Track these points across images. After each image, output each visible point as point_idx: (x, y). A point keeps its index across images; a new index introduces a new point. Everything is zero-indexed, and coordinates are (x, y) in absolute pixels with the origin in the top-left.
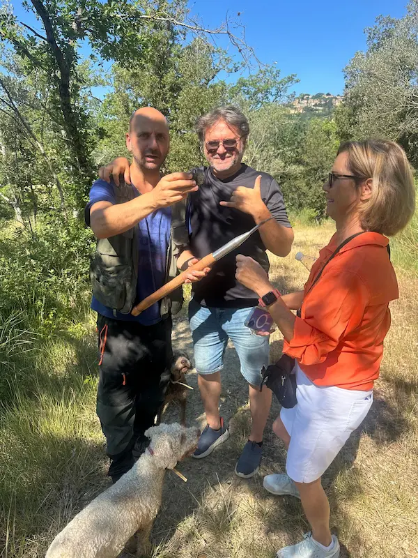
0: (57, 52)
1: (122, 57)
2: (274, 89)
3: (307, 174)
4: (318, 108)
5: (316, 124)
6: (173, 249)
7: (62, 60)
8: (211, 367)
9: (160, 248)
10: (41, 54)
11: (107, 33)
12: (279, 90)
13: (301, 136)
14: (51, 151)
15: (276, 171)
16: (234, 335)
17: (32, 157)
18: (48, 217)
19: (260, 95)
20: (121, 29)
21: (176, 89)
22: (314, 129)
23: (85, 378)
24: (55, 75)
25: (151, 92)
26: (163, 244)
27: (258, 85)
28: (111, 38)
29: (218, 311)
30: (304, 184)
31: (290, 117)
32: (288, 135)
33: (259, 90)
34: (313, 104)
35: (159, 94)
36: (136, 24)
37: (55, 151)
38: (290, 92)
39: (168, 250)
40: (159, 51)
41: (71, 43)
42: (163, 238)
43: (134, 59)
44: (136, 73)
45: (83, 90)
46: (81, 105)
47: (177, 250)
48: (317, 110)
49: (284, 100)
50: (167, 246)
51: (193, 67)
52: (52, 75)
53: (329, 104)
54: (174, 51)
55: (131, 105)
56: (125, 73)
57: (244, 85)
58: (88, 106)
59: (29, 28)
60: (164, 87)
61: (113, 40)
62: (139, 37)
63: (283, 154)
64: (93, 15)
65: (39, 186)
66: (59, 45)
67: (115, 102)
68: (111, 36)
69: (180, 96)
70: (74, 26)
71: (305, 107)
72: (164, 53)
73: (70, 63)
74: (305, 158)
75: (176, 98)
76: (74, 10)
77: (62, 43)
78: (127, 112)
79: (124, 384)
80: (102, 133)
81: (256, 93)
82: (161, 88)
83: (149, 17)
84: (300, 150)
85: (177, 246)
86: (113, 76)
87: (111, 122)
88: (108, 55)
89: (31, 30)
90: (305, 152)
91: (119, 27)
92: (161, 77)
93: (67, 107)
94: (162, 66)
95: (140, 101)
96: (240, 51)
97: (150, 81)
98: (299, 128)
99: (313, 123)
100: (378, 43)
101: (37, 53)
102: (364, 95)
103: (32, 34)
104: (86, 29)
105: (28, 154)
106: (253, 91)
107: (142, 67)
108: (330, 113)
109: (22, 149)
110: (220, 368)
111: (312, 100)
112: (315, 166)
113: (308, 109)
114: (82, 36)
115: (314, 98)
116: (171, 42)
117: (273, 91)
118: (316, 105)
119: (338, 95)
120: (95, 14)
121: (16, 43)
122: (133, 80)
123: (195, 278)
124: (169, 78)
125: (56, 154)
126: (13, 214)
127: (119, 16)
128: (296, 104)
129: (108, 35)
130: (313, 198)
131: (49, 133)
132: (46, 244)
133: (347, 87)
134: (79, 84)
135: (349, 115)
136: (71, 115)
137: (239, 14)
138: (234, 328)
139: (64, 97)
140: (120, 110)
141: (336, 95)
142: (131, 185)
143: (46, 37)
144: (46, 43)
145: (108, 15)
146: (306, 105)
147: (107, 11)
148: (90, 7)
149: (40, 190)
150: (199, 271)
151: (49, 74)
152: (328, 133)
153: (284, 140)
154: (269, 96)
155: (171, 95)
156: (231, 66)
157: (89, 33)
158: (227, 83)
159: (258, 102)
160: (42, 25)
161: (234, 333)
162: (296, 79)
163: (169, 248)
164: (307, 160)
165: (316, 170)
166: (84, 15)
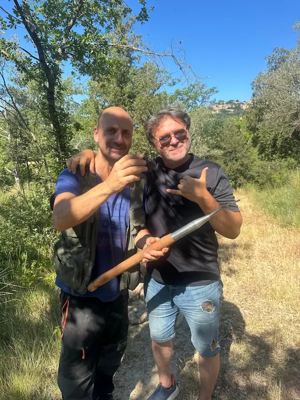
0: (46, 69)
1: (94, 73)
2: (201, 97)
3: (224, 155)
4: (230, 110)
5: (230, 121)
6: (131, 229)
7: (50, 74)
8: (164, 336)
9: (121, 229)
10: (35, 70)
11: (84, 56)
12: (204, 98)
13: (220, 129)
14: (43, 138)
15: (203, 154)
16: (186, 311)
17: (28, 143)
18: (39, 184)
19: (191, 101)
20: (93, 53)
21: (132, 97)
22: (229, 124)
23: (54, 329)
24: (44, 85)
25: (115, 98)
26: (123, 226)
27: (189, 94)
28: (87, 60)
29: (171, 287)
30: (223, 163)
31: (211, 116)
32: (210, 129)
33: (190, 98)
34: (227, 107)
35: (120, 100)
36: (105, 49)
37: (46, 138)
38: (212, 99)
39: (127, 230)
40: (120, 71)
41: (57, 62)
42: (123, 220)
43: (103, 75)
44: (104, 85)
45: (67, 97)
46: (65, 107)
47: (135, 230)
48: (229, 111)
49: (207, 105)
50: (127, 227)
51: (145, 81)
52: (42, 85)
53: (238, 107)
54: (131, 71)
55: (100, 107)
56: (96, 86)
57: (179, 94)
58: (71, 108)
59: (26, 52)
60: (124, 95)
61: (88, 61)
62: (107, 59)
63: (207, 142)
64: (73, 43)
65: (33, 163)
66: (48, 64)
67: (89, 105)
68: (87, 59)
69: (135, 101)
70: (60, 51)
71: (222, 110)
72: (124, 72)
73: (55, 76)
74: (223, 145)
75: (132, 102)
76: (60, 40)
77: (50, 62)
78: (97, 112)
79: (83, 358)
80: (78, 127)
81: (188, 100)
82: (122, 96)
83: (114, 44)
84: (219, 139)
85: (135, 227)
86: (88, 88)
87: (85, 119)
88: (84, 72)
89: (28, 53)
90: (222, 140)
91: (92, 51)
92: (122, 88)
93: (52, 108)
94: (123, 80)
95: (106, 104)
96: (181, 69)
97: (114, 91)
98: (218, 124)
99: (228, 121)
100: (276, 66)
101: (32, 69)
102: (266, 101)
103: (28, 56)
104: (68, 53)
105: (26, 141)
106: (186, 98)
107: (109, 80)
108: (239, 113)
109: (21, 137)
110: (172, 336)
111: (226, 105)
112: (230, 150)
113: (223, 111)
114: (65, 58)
115: (227, 103)
116: (129, 65)
117: (200, 98)
118: (229, 108)
119: (244, 102)
120: (75, 42)
121: (17, 62)
122: (102, 91)
123: (153, 258)
124: (128, 88)
125: (47, 140)
126: (14, 182)
127: (93, 44)
128: (214, 107)
129: (84, 57)
130: (229, 173)
131: (42, 126)
132: (32, 209)
133: (254, 95)
134: (62, 92)
135: (256, 115)
136: (55, 113)
137: (180, 42)
138: (186, 304)
139: (50, 101)
140: (93, 111)
141: (242, 102)
142: (95, 174)
143: (38, 58)
144: (39, 62)
145: (84, 43)
146: (222, 108)
147: (84, 40)
148: (72, 37)
149: (34, 165)
150: (157, 250)
151: (40, 84)
152: (239, 127)
153: (208, 132)
154: (197, 101)
155: (128, 100)
156: (170, 81)
157: (70, 56)
158: (168, 93)
159: (189, 106)
160: (36, 50)
161: (186, 309)
162: (215, 90)
163: (128, 228)
164: (224, 146)
165: (231, 153)
166: (67, 43)
